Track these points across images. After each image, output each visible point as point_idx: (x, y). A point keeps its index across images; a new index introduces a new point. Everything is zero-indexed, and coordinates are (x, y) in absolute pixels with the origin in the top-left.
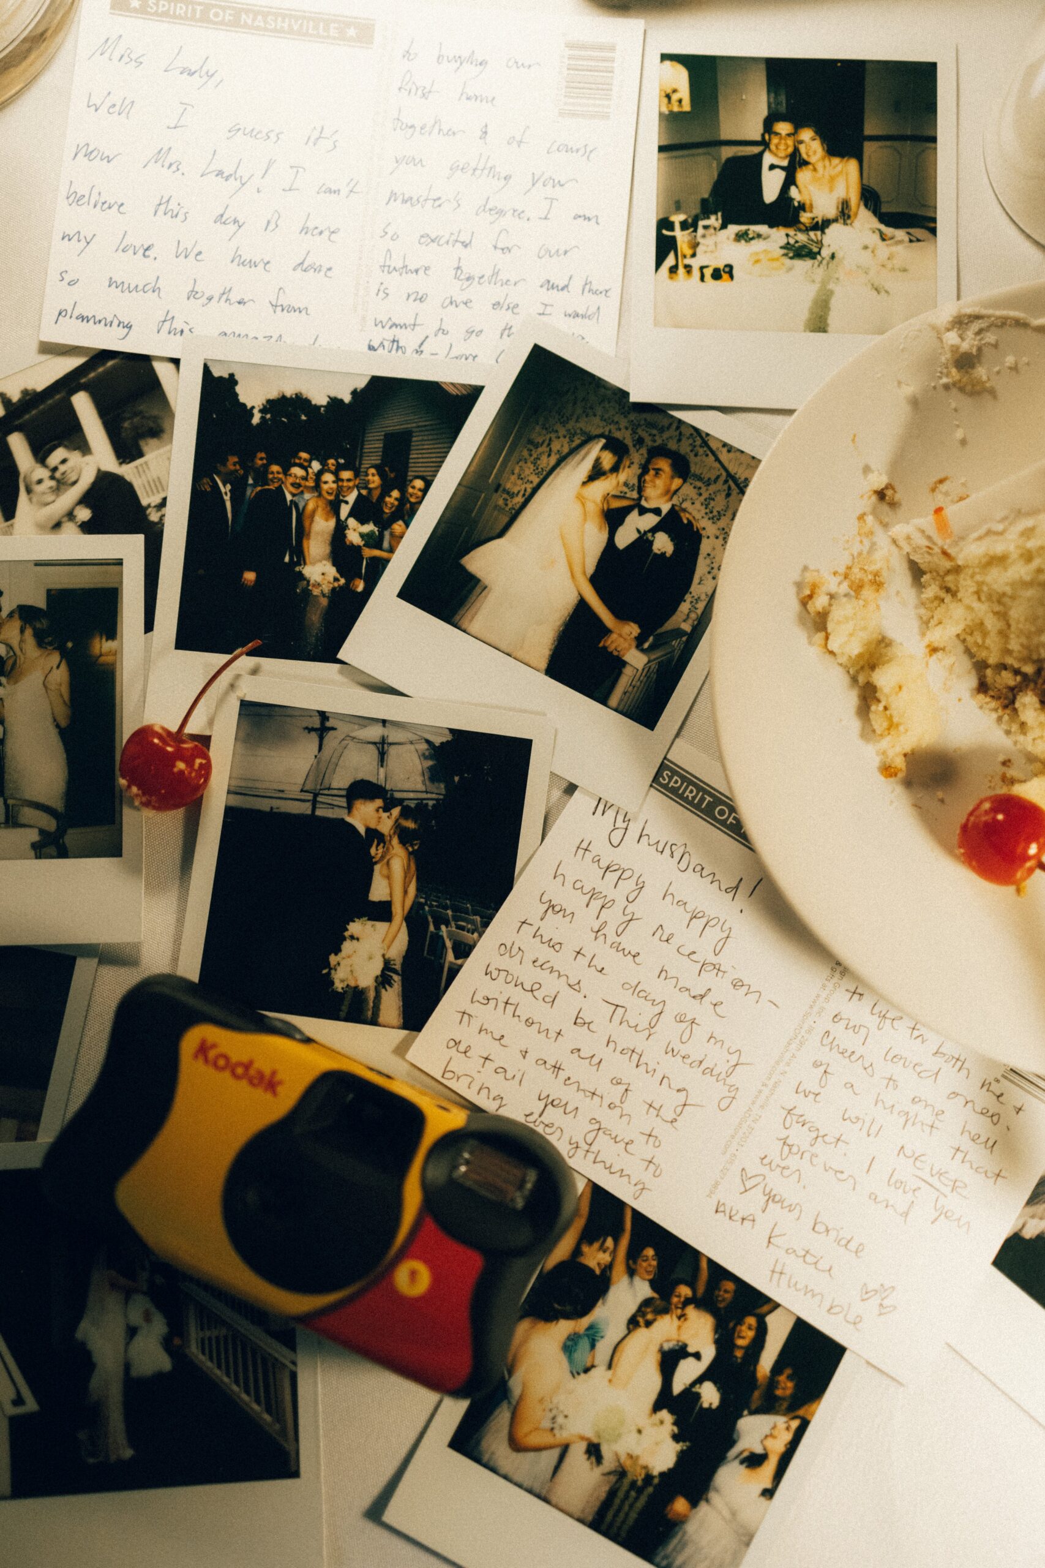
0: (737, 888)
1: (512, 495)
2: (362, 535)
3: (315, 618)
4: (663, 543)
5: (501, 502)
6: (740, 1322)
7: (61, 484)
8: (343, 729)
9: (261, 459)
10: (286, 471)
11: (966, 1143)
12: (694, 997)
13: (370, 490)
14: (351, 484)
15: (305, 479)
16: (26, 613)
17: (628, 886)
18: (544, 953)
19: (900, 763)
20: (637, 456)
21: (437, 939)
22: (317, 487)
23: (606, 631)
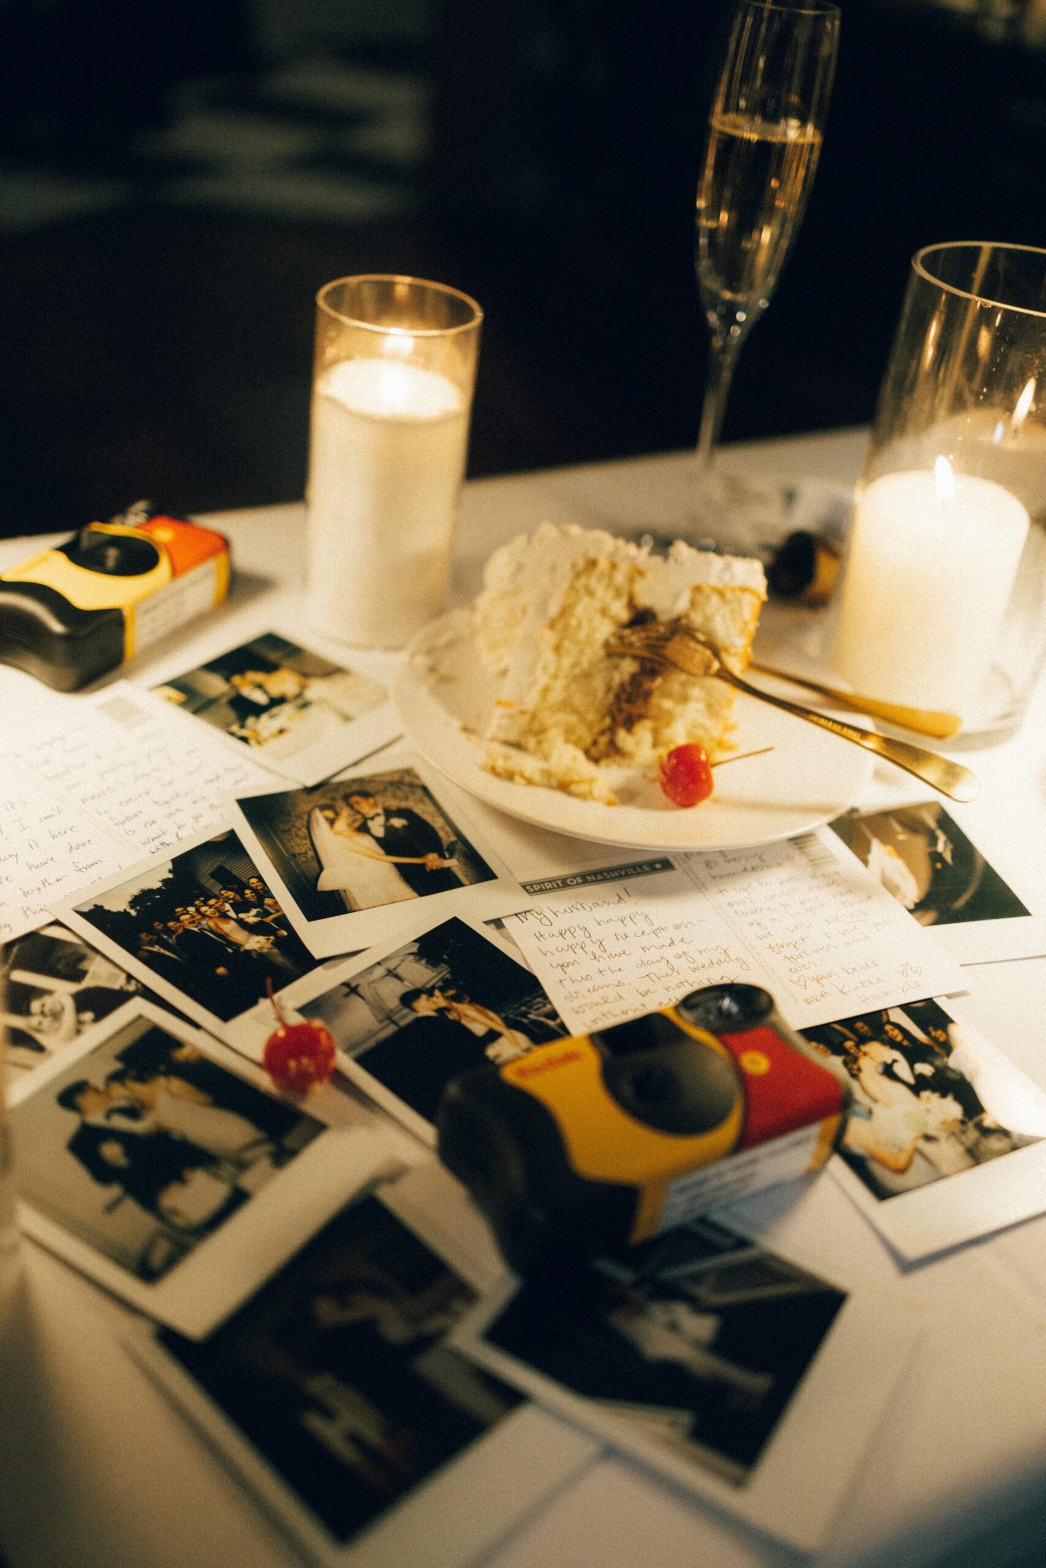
0: (620, 898)
1: (306, 853)
2: (255, 916)
3: (279, 959)
4: (398, 823)
5: (304, 859)
6: (886, 1032)
7: (56, 1015)
8: (363, 982)
9: (158, 925)
10: (177, 920)
11: (843, 899)
12: (670, 946)
13: (233, 899)
14: (220, 903)
15: (193, 917)
16: (116, 1077)
17: (579, 933)
18: (588, 984)
19: (612, 797)
20: (340, 804)
21: (534, 1022)
22: (204, 916)
23: (423, 866)
